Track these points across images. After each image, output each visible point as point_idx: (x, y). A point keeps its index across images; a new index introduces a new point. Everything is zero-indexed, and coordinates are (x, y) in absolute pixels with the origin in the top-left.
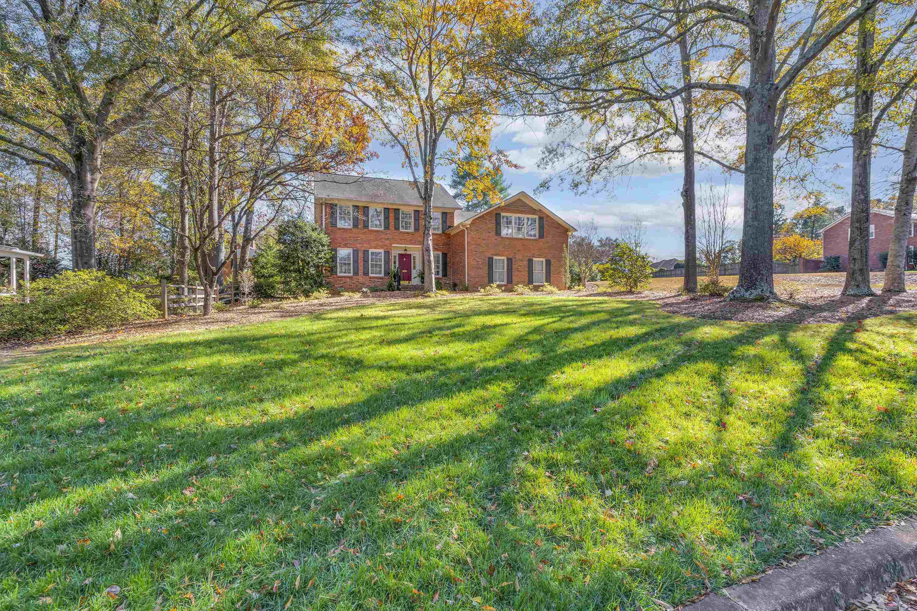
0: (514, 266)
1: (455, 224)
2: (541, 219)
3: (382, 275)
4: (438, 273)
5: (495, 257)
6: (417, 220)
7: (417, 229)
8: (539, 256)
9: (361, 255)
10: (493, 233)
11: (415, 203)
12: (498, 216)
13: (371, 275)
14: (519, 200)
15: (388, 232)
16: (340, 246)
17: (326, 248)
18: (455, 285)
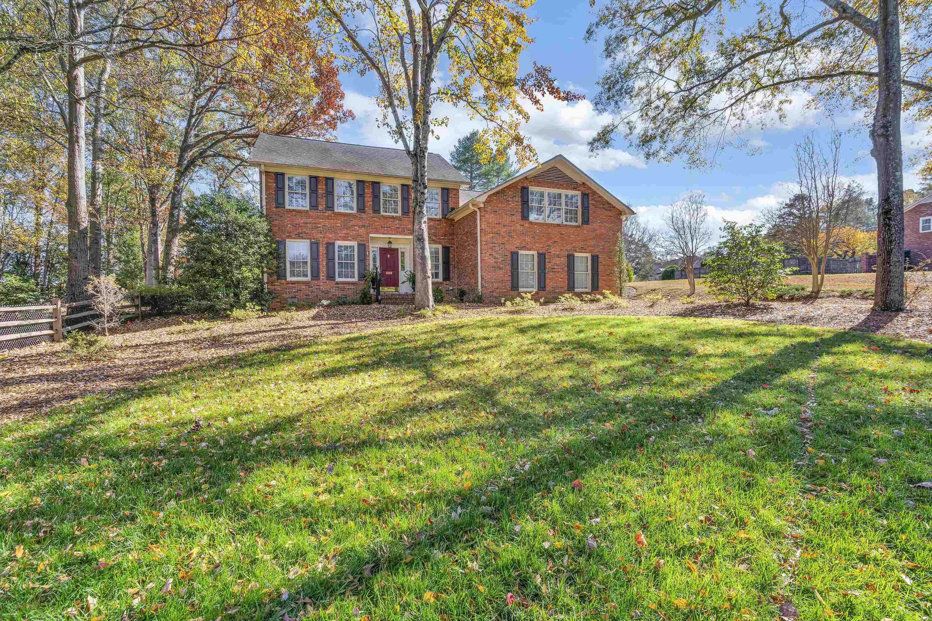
0: (548, 265)
1: (461, 204)
2: (585, 196)
3: (356, 279)
4: (436, 275)
5: (521, 252)
6: (405, 199)
7: (405, 212)
8: (583, 250)
9: (322, 249)
10: (518, 216)
11: (402, 174)
12: (524, 191)
13: (338, 279)
14: (554, 168)
15: (364, 216)
16: (289, 237)
17: (262, 238)
18: (462, 293)
